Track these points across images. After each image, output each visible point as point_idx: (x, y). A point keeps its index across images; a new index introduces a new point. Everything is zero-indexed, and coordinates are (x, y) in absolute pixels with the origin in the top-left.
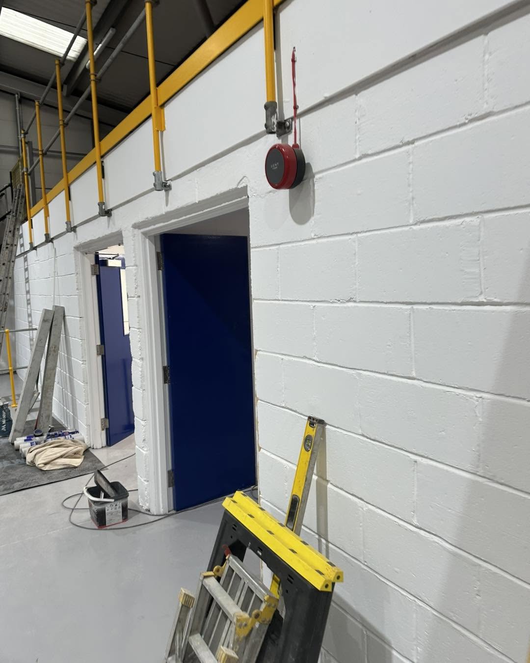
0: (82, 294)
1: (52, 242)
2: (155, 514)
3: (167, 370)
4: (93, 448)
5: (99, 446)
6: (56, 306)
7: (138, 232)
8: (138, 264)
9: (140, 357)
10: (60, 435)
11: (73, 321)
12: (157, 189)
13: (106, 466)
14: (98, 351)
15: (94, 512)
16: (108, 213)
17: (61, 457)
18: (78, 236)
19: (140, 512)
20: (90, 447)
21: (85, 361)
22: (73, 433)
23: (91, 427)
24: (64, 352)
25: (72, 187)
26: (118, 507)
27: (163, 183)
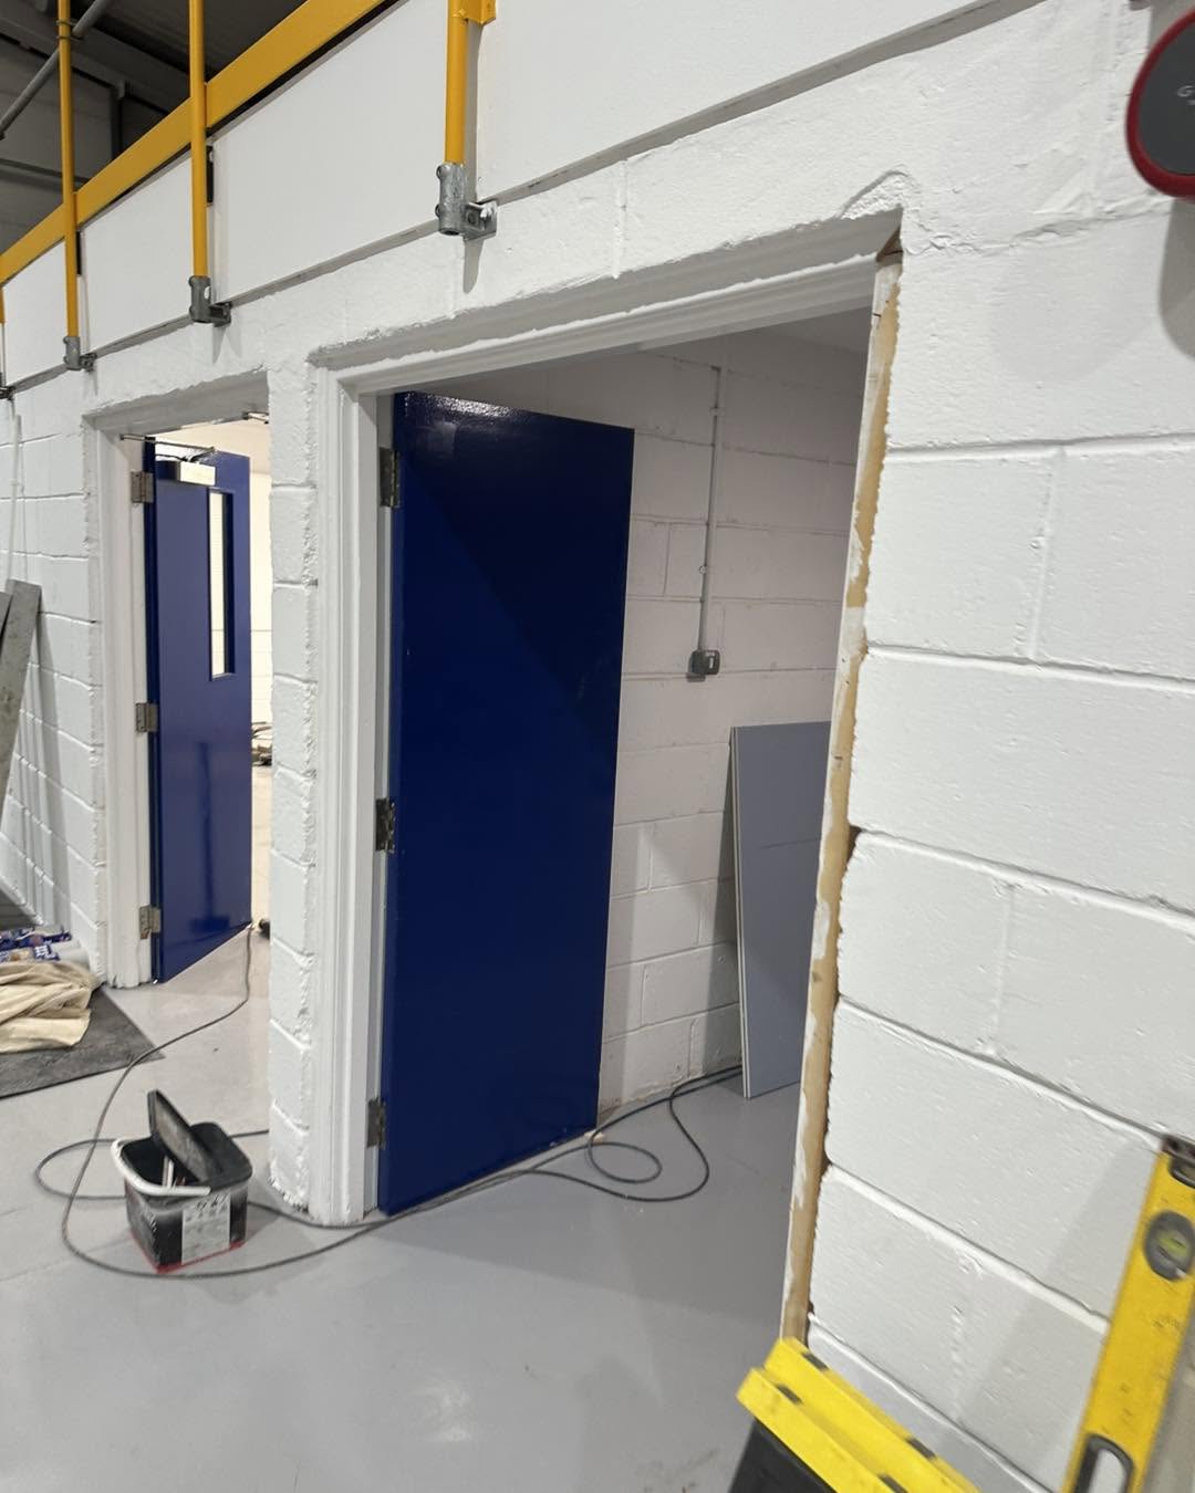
0: (101, 554)
1: (10, 399)
2: (326, 1222)
3: (386, 813)
4: (115, 987)
5: (132, 981)
6: (17, 583)
7: (328, 380)
8: (317, 479)
9: (308, 767)
10: (17, 945)
11: (65, 626)
12: (447, 226)
13: (158, 1046)
14: (138, 722)
15: (146, 1223)
16: (217, 314)
17: (26, 1013)
18: (100, 385)
19: (278, 1213)
20: (105, 983)
21: (101, 745)
22: (55, 939)
23: (110, 926)
24: (33, 712)
25: (89, 235)
26: (219, 1207)
27: (468, 207)
